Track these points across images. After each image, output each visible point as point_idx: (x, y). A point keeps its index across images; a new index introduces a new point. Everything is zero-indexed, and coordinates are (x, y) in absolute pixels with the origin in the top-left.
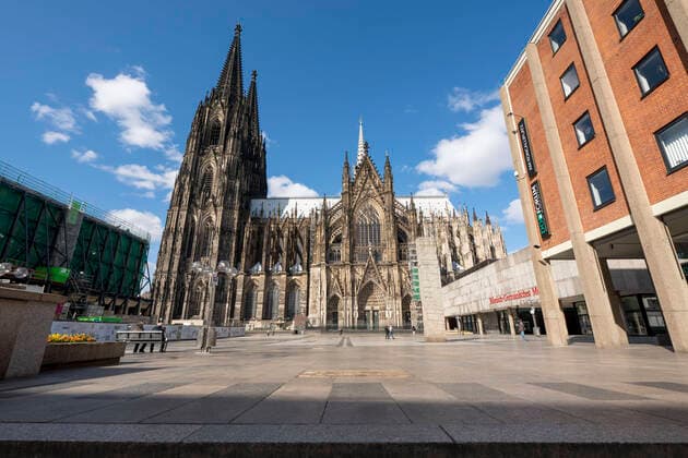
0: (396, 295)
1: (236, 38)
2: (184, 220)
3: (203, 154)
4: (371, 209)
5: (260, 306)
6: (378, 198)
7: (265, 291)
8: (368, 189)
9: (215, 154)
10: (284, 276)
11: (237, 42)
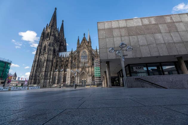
0: (90, 75)
1: (55, 11)
2: (38, 58)
3: (44, 41)
4: (85, 52)
5: (57, 80)
6: (87, 49)
7: (58, 76)
8: (84, 46)
9: (47, 40)
10: (63, 72)
11: (55, 12)
